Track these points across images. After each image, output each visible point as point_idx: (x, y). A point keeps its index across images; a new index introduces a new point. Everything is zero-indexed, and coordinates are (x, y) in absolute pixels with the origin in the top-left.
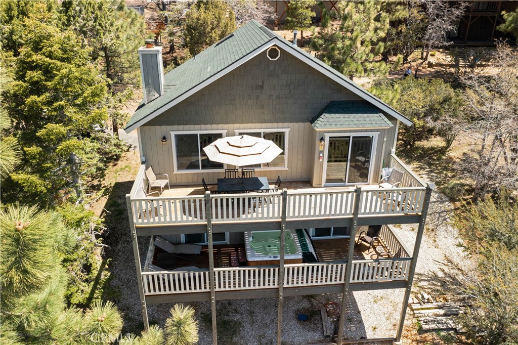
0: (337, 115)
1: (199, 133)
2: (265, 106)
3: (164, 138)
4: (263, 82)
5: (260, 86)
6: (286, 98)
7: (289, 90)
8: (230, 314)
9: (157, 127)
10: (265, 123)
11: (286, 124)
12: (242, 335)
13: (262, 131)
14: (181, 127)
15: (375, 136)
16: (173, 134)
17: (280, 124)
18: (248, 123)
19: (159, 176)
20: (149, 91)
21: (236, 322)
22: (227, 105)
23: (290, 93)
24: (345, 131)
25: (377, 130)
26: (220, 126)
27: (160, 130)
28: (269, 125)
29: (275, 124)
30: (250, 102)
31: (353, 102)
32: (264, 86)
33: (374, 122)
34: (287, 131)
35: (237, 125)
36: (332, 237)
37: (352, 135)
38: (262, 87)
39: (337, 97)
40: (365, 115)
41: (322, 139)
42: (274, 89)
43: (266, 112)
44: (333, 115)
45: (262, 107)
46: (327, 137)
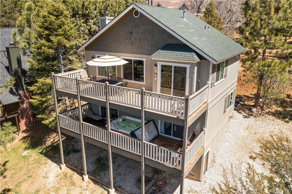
2: (134, 44)
3: (93, 57)
4: (132, 30)
6: (144, 40)
7: (145, 35)
10: (134, 54)
11: (144, 56)
13: (133, 59)
15: (188, 67)
16: (96, 56)
17: (141, 56)
18: (126, 53)
24: (169, 62)
25: (189, 63)
26: (115, 53)
27: (92, 53)
30: (127, 41)
31: (180, 45)
32: (133, 32)
33: (186, 57)
34: (145, 60)
35: (121, 54)
36: (172, 137)
37: (173, 65)
38: (131, 33)
39: (171, 41)
40: (183, 53)
41: (156, 65)
43: (134, 48)
45: (132, 44)
46: (159, 64)
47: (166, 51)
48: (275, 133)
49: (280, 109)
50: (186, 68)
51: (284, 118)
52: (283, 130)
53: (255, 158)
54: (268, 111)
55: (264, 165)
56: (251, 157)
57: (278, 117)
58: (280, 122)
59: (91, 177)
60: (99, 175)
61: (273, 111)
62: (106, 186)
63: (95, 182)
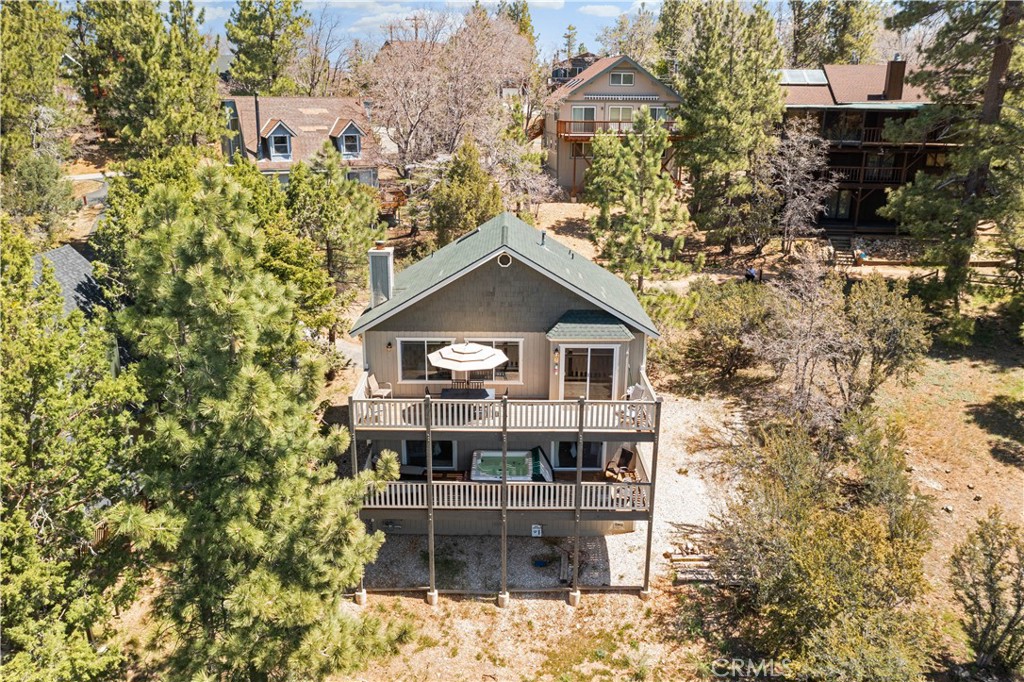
1: (426, 340)
2: (497, 314)
3: (390, 344)
4: (494, 288)
5: (491, 292)
6: (519, 305)
7: (522, 297)
8: (455, 554)
9: (383, 333)
10: (496, 331)
11: (520, 334)
12: (465, 574)
13: (494, 340)
14: (408, 333)
15: (617, 348)
16: (399, 340)
17: (514, 334)
18: (478, 331)
19: (382, 385)
20: (377, 295)
21: (460, 562)
22: (456, 311)
23: (523, 301)
24: (581, 343)
25: (618, 343)
26: (449, 333)
27: (386, 336)
28: (502, 334)
29: (508, 333)
30: (481, 309)
31: (592, 312)
32: (496, 293)
33: (612, 334)
34: (521, 341)
35: (466, 333)
37: (590, 347)
38: (493, 294)
39: (574, 306)
40: (605, 326)
41: (557, 350)
42: (506, 296)
43: (497, 320)
44: (568, 325)
45: (494, 314)
46: (563, 348)
47: (573, 325)
48: (693, 422)
49: (674, 377)
50: (612, 350)
51: (689, 392)
52: (701, 415)
53: (686, 472)
54: (657, 385)
55: (702, 478)
56: (680, 472)
57: (679, 392)
58: (685, 401)
59: (443, 591)
60: (454, 583)
61: (665, 382)
62: (485, 596)
63: (458, 597)
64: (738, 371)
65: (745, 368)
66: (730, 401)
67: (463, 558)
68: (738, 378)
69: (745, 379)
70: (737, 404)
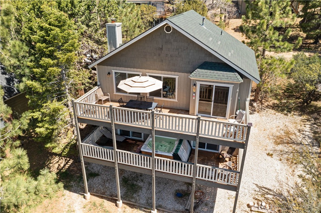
0: (206, 70)
1: (127, 72)
2: (164, 61)
3: (109, 73)
4: (162, 46)
5: (161, 48)
6: (176, 57)
7: (178, 52)
10: (163, 71)
11: (176, 73)
12: (139, 194)
13: (162, 76)
14: (118, 68)
15: (231, 87)
16: (114, 71)
17: (173, 73)
18: (154, 70)
20: (111, 47)
22: (142, 58)
23: (179, 54)
24: (210, 82)
25: (232, 84)
26: (139, 70)
28: (166, 72)
29: (170, 73)
30: (155, 57)
31: (219, 64)
32: (163, 48)
33: (229, 78)
34: (177, 77)
35: (147, 71)
36: (206, 150)
37: (215, 84)
39: (208, 59)
40: (225, 73)
41: (195, 85)
42: (169, 51)
43: (164, 64)
44: (203, 70)
45: (162, 61)
46: (198, 84)
48: (281, 127)
50: (229, 88)
51: (282, 110)
52: (287, 124)
53: (272, 155)
55: (281, 160)
56: (268, 154)
57: (277, 110)
58: (279, 115)
59: (125, 201)
60: (133, 198)
62: (145, 208)
63: (132, 206)
64: (312, 102)
65: (316, 101)
66: (304, 118)
67: (141, 184)
68: (311, 106)
69: (316, 107)
70: (308, 120)
